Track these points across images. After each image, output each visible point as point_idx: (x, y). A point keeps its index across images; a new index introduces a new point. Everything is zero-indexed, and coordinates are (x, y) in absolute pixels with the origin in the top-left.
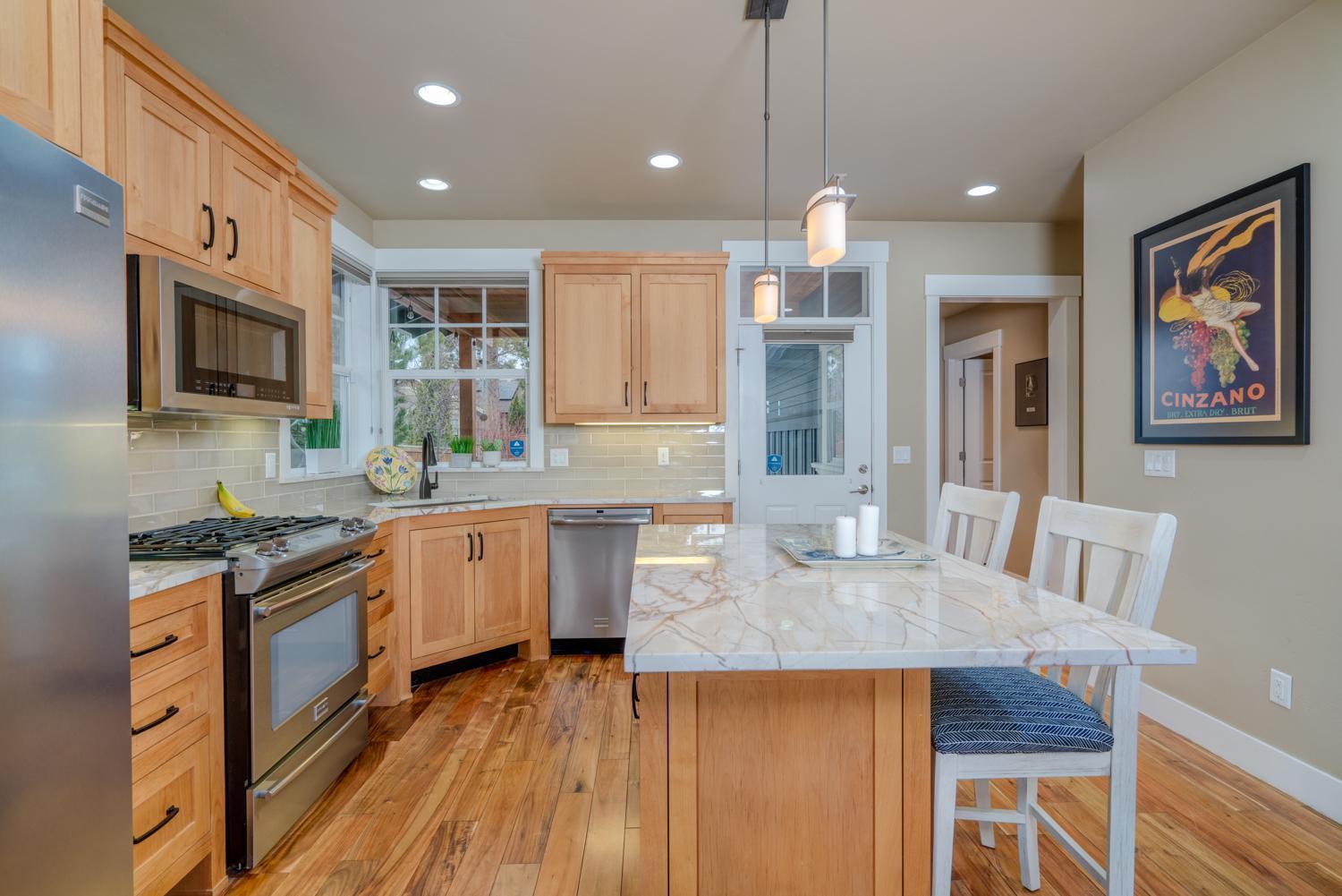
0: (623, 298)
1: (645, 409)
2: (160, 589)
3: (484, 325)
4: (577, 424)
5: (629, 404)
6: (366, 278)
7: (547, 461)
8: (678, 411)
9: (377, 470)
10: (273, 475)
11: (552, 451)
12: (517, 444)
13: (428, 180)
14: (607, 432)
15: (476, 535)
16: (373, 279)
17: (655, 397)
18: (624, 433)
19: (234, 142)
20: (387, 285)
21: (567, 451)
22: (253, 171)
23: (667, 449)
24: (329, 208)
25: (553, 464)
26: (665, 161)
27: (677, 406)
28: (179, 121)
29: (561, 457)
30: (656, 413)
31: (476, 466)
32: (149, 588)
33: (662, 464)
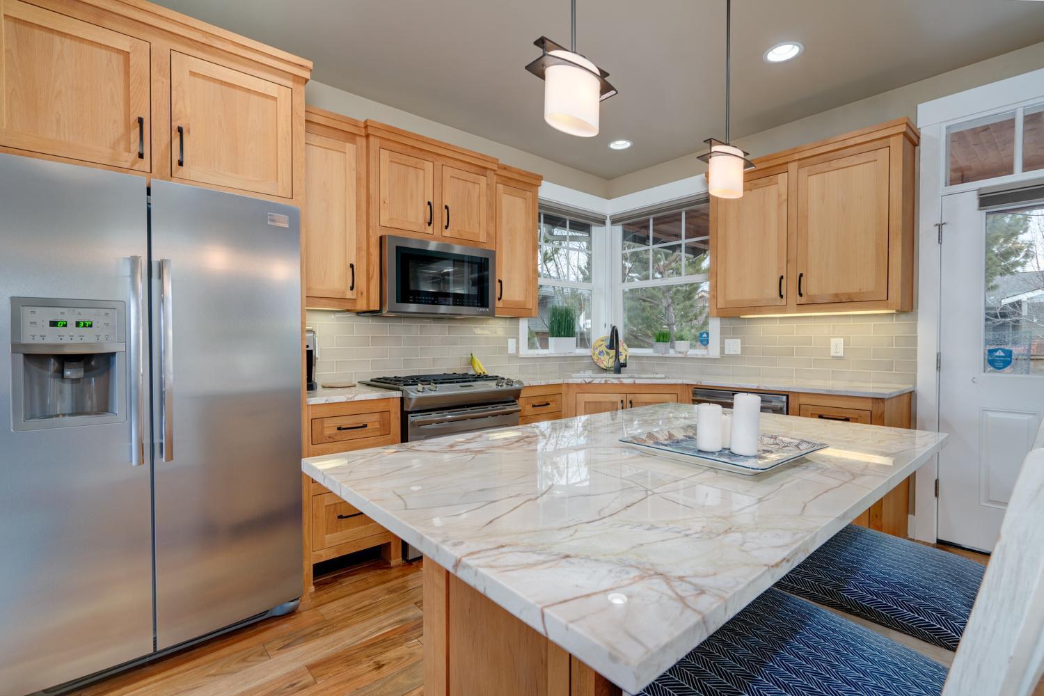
0: (779, 196)
1: (803, 300)
2: (355, 400)
3: (684, 241)
4: (741, 317)
5: (785, 296)
6: (602, 222)
7: (722, 349)
8: (837, 300)
9: (601, 353)
10: (514, 352)
11: (726, 340)
12: (705, 335)
13: (616, 143)
14: (778, 324)
15: (628, 402)
16: (608, 222)
17: (812, 287)
18: (795, 324)
19: (450, 162)
20: (621, 223)
21: (739, 340)
22: (465, 175)
23: (842, 339)
24: (534, 183)
25: (727, 352)
26: (783, 53)
27: (836, 295)
28: (412, 161)
29: (734, 346)
30: (813, 304)
31: (672, 353)
32: (348, 398)
33: (835, 355)
